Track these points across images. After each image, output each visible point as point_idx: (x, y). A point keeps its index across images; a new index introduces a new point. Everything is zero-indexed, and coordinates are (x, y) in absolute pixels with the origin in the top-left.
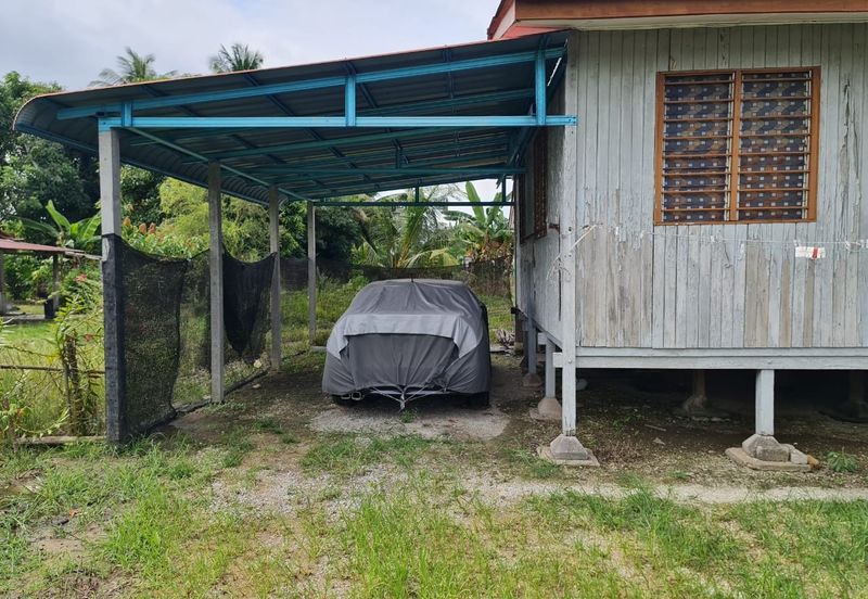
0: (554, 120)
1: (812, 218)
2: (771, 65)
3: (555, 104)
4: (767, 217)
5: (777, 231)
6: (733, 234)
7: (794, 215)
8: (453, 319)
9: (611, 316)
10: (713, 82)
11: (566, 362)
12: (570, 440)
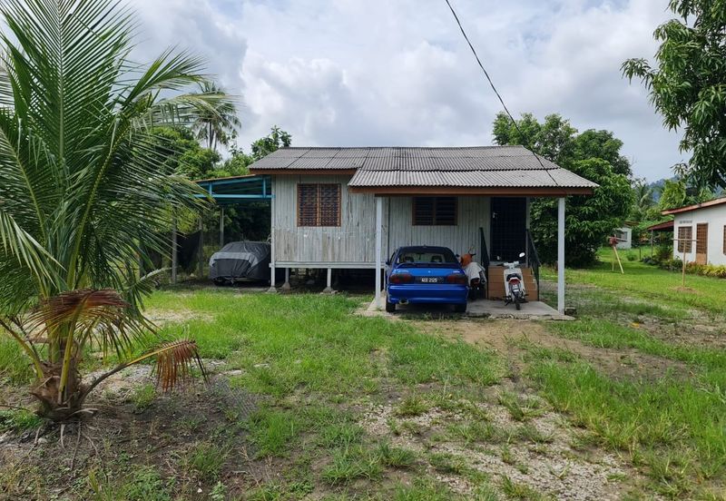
0: (268, 196)
1: (340, 225)
2: (328, 183)
3: (269, 192)
4: (328, 225)
5: (330, 230)
6: (319, 229)
7: (335, 225)
8: (249, 254)
9: (285, 252)
10: (313, 187)
11: (272, 266)
12: (272, 289)
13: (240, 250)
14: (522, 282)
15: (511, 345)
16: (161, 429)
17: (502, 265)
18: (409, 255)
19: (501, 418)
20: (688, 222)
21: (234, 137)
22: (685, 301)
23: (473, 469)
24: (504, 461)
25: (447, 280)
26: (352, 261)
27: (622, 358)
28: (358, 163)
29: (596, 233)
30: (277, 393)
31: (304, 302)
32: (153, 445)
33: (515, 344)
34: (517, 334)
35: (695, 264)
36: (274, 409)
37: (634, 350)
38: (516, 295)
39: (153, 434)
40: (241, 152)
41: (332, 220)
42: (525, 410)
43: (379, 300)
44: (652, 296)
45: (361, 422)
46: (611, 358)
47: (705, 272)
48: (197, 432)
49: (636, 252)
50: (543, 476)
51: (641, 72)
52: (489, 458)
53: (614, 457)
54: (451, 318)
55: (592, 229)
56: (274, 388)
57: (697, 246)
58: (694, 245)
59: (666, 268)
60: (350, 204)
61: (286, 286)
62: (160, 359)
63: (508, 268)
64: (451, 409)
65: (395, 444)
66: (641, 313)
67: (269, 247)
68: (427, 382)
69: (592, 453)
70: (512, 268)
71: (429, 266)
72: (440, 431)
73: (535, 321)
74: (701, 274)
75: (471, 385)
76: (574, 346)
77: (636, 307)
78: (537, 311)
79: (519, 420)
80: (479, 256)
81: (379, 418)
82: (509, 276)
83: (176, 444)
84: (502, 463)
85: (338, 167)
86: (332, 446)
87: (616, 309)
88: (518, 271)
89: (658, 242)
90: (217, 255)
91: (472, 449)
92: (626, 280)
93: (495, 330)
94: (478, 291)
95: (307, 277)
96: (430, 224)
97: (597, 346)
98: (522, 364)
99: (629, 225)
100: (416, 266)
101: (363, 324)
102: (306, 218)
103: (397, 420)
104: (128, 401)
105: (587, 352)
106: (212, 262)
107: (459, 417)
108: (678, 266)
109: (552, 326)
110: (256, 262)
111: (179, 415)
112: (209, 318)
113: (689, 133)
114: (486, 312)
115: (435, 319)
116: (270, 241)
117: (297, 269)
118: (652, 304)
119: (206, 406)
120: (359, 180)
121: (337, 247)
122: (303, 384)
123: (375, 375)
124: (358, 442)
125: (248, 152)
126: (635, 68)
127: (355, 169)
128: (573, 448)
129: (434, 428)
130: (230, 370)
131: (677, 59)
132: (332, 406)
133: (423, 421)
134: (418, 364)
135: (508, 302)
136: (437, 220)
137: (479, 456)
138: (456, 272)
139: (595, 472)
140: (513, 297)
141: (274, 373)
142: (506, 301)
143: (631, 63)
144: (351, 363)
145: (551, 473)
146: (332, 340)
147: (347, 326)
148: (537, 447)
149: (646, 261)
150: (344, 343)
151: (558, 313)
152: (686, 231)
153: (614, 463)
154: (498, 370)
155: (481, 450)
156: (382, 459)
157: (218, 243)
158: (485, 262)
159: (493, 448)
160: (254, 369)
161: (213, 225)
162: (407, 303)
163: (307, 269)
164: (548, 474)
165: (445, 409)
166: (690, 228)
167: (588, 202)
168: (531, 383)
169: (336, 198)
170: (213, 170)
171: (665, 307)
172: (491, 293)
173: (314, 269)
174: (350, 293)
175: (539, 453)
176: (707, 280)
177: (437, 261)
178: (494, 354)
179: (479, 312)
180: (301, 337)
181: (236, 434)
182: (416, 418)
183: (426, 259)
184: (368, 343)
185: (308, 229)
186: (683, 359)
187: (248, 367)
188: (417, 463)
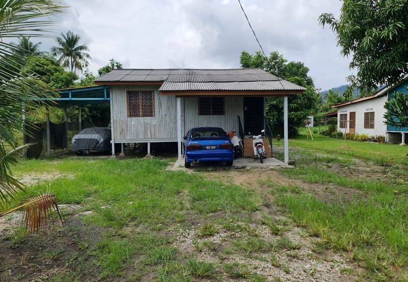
0: (108, 99)
1: (154, 116)
2: (146, 90)
3: (108, 96)
4: (147, 116)
5: (148, 119)
6: (141, 119)
7: (152, 116)
8: (97, 135)
9: (121, 134)
10: (136, 93)
11: (112, 142)
12: (113, 156)
13: (92, 133)
14: (263, 146)
15: (262, 185)
16: (30, 260)
17: (252, 137)
18: (197, 133)
19: (265, 233)
20: (345, 112)
21: (86, 65)
22: (349, 155)
23: (254, 274)
24: (273, 265)
25: (221, 147)
26: (163, 137)
27: (326, 189)
28: (164, 78)
29: (298, 118)
30: (116, 226)
31: (133, 164)
32: (22, 273)
33: (264, 184)
34: (264, 178)
35: (349, 134)
36: (114, 238)
37: (331, 184)
38: (261, 154)
39: (23, 264)
40: (91, 75)
41: (149, 113)
42: (280, 227)
43: (181, 161)
44: (331, 152)
45: (175, 243)
46: (320, 189)
47: (355, 138)
48: (57, 261)
49: (317, 129)
50: (300, 275)
51: (330, 21)
52: (263, 264)
53: (340, 256)
54: (225, 169)
55: (296, 116)
56: (114, 223)
57: (350, 124)
58: (348, 124)
59: (334, 137)
60: (160, 103)
61: (122, 154)
62: (28, 210)
63: (255, 139)
64: (233, 230)
65: (199, 259)
66: (329, 162)
67: (110, 131)
68: (215, 212)
69: (326, 254)
70: (258, 139)
71: (210, 139)
72: (228, 247)
73: (272, 169)
74: (352, 139)
75: (243, 212)
76: (298, 183)
77: (325, 159)
78: (272, 163)
79: (277, 234)
80: (238, 132)
81: (187, 240)
82: (256, 144)
83: (40, 271)
84: (272, 267)
85: (152, 80)
86: (156, 264)
87: (315, 160)
88: (261, 140)
89: (329, 123)
90: (77, 137)
91: (251, 258)
92: (316, 144)
93: (251, 176)
94: (238, 153)
95: (135, 149)
96: (209, 114)
97: (311, 182)
98: (270, 196)
99: (312, 114)
100: (203, 139)
101: (172, 176)
102: (133, 112)
103: (199, 240)
104: (7, 239)
105: (306, 186)
106: (73, 141)
107: (239, 235)
108: (340, 135)
109: (282, 171)
110: (102, 140)
111: (44, 248)
112: (71, 176)
113: (355, 58)
114: (244, 165)
115: (215, 170)
116: (110, 126)
117: (129, 144)
118: (333, 156)
119: (64, 240)
120: (165, 87)
121: (153, 130)
122: (134, 219)
123: (182, 209)
124: (174, 259)
125: (96, 74)
126: (326, 19)
127: (162, 82)
128: (314, 251)
129: (223, 244)
130: (84, 211)
131: (353, 11)
132: (155, 233)
133: (216, 239)
134: (208, 200)
135: (256, 158)
136: (213, 112)
137: (256, 263)
138: (227, 142)
139: (332, 268)
140: (259, 156)
141: (114, 212)
142: (254, 158)
143: (324, 16)
144: (165, 202)
145: (305, 271)
146: (152, 188)
147: (162, 178)
148: (292, 253)
149: (323, 133)
150: (160, 189)
151: (285, 164)
152: (344, 116)
153: (341, 260)
154: (257, 201)
155: (256, 258)
156: (192, 271)
157: (78, 129)
158: (241, 136)
159: (264, 256)
160: (100, 210)
161: (75, 118)
162: (198, 162)
163: (135, 144)
164: (303, 273)
165: (229, 230)
166: (346, 114)
167: (294, 101)
168: (279, 208)
169: (151, 100)
170: (73, 85)
171: (340, 158)
172: (246, 154)
173: (139, 143)
174: (162, 157)
175: (294, 257)
176: (356, 142)
177: (214, 136)
178: (253, 191)
179: (240, 165)
180: (132, 186)
181: (86, 260)
182: (211, 237)
183: (208, 135)
184: (176, 188)
185: (134, 119)
186: (360, 188)
187: (96, 208)
188: (216, 273)
